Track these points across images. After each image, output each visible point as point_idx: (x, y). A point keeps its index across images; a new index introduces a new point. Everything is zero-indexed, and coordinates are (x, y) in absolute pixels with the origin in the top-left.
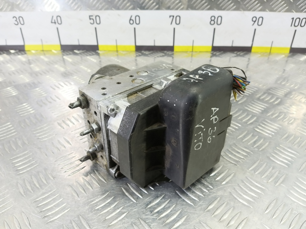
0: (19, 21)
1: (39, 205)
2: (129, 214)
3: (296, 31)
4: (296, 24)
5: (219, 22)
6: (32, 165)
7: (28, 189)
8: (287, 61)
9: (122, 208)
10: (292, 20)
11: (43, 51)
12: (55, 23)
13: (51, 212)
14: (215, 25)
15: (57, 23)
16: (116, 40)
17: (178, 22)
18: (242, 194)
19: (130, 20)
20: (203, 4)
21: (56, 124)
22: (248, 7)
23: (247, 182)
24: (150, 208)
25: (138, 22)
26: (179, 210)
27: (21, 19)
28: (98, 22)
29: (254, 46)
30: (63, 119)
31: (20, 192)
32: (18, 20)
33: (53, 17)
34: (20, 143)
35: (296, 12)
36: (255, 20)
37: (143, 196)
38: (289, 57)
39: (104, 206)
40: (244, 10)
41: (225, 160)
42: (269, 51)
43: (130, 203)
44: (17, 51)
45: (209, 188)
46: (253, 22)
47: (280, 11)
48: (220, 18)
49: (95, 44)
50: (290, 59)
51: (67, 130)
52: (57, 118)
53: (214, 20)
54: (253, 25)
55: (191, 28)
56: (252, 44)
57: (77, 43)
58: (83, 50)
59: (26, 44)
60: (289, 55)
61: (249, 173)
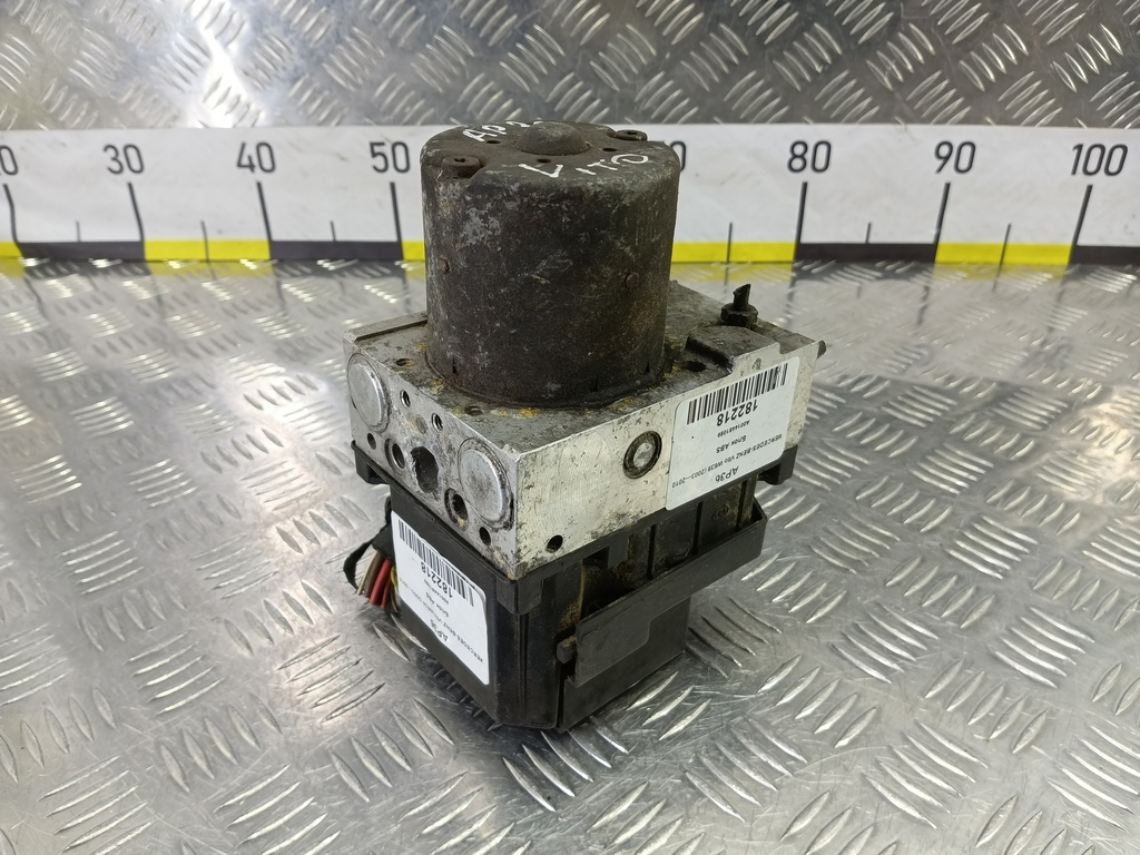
0: (125, 160)
1: (237, 821)
2: (533, 850)
3: (1090, 188)
4: (1092, 167)
5: (820, 163)
6: (204, 682)
7: (195, 764)
8: (1060, 297)
9: (511, 831)
10: (1076, 151)
11: (208, 261)
12: (251, 167)
13: (279, 843)
14: (808, 174)
15: (258, 169)
18: (903, 782)
20: (765, 103)
21: (273, 532)
22: (921, 110)
23: (918, 741)
24: (600, 829)
26: (695, 838)
27: (131, 152)
28: (401, 165)
29: (943, 240)
30: (297, 518)
31: (171, 778)
32: (122, 158)
33: (243, 146)
34: (155, 602)
35: (1090, 124)
36: (946, 154)
37: (577, 790)
38: (1067, 278)
39: (450, 822)
40: (908, 120)
41: (845, 663)
42: (997, 259)
43: (535, 814)
44: (118, 262)
45: (792, 762)
46: (940, 162)
47: (1033, 123)
48: (822, 150)
49: (392, 238)
50: (1072, 285)
51: (311, 557)
52: (276, 512)
53: (802, 157)
54: (940, 170)
55: (722, 183)
56: (938, 236)
57: (326, 236)
58: (347, 260)
59: (148, 238)
60: (1068, 272)
61: (926, 707)
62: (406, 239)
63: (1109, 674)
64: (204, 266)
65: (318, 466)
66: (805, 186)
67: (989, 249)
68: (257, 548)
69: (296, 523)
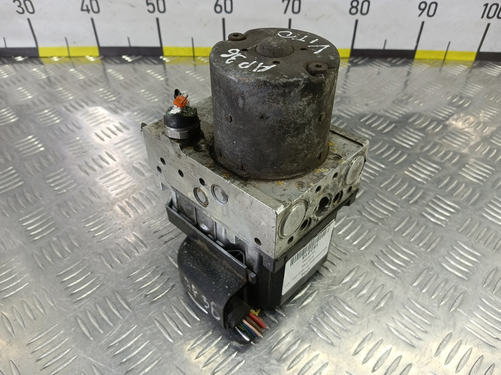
0: (25, 7)
1: (115, 353)
3: (489, 25)
4: (491, 15)
5: (364, 11)
6: (93, 284)
7: (94, 326)
10: (485, 7)
11: (70, 57)
12: (88, 10)
14: (359, 15)
15: (91, 12)
16: (192, 39)
17: (296, 10)
19: (216, 5)
21: (117, 208)
23: (409, 307)
25: (228, 9)
27: (27, 3)
28: (162, 9)
29: (419, 48)
30: (127, 200)
31: (84, 333)
32: (23, 6)
33: (83, 1)
34: (66, 246)
36: (423, 8)
38: (473, 67)
41: (377, 270)
42: (442, 58)
44: (26, 58)
45: (356, 318)
46: (420, 11)
48: (366, 4)
49: (158, 45)
50: (476, 71)
51: (136, 220)
52: (117, 197)
53: (356, 7)
54: (420, 15)
55: (318, 19)
56: (416, 47)
57: (126, 44)
58: (137, 56)
59: (40, 46)
60: (474, 65)
61: (413, 291)
62: (164, 46)
63: (490, 274)
64: (68, 59)
65: (133, 170)
66: (357, 21)
67: (439, 53)
68: (110, 216)
69: (127, 202)
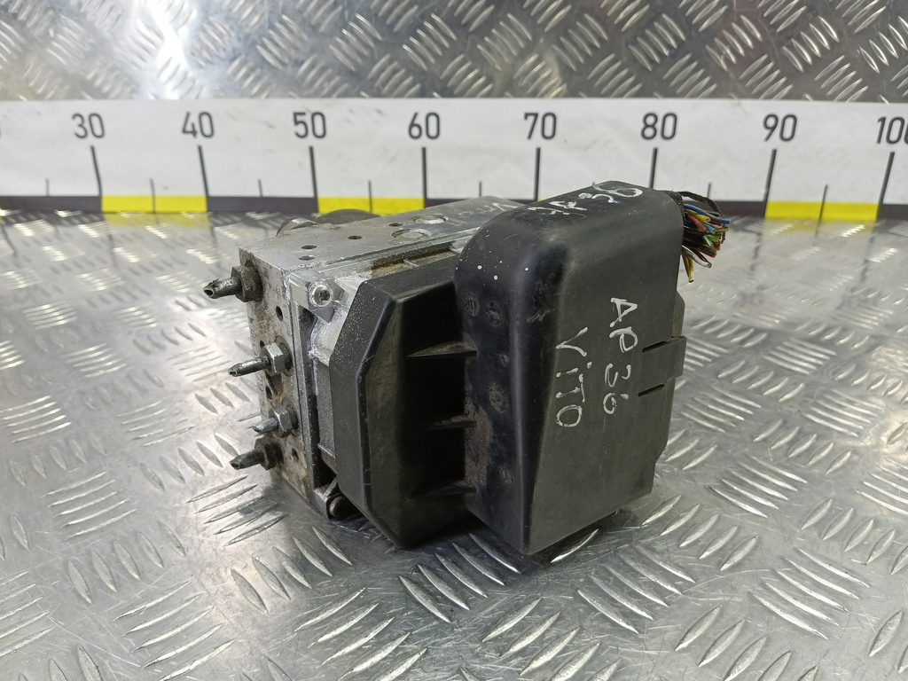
0: (90, 127)
1: (134, 629)
2: (428, 657)
3: (892, 155)
4: (894, 137)
5: (668, 132)
6: (115, 512)
7: (100, 579)
8: (872, 240)
9: (406, 640)
10: (880, 123)
11: (154, 213)
12: (194, 133)
13: (175, 649)
14: (658, 141)
15: (199, 135)
16: (370, 184)
17: (549, 132)
18: (790, 599)
19: (412, 125)
20: (622, 81)
21: (192, 398)
22: (752, 88)
23: (799, 565)
24: (495, 639)
25: (433, 132)
26: (591, 647)
27: (95, 120)
28: (319, 131)
29: (771, 199)
30: (214, 387)
31: (75, 591)
32: (87, 125)
33: (188, 115)
34: (79, 450)
35: (891, 101)
36: (772, 125)
37: (472, 604)
39: (346, 631)
40: (741, 96)
41: (723, 501)
42: (817, 215)
43: (431, 625)
44: (78, 213)
45: (680, 583)
46: (768, 132)
47: (844, 99)
48: (670, 120)
49: (309, 194)
50: (880, 238)
51: (225, 416)
52: (196, 383)
53: (653, 126)
54: (768, 138)
55: (587, 148)
56: (767, 195)
57: (254, 193)
58: (271, 212)
59: (105, 193)
60: (877, 224)
61: (803, 537)
62: (321, 195)
64: (151, 216)
65: (236, 349)
66: (656, 151)
67: (810, 206)
68: (176, 409)
69: (212, 391)
